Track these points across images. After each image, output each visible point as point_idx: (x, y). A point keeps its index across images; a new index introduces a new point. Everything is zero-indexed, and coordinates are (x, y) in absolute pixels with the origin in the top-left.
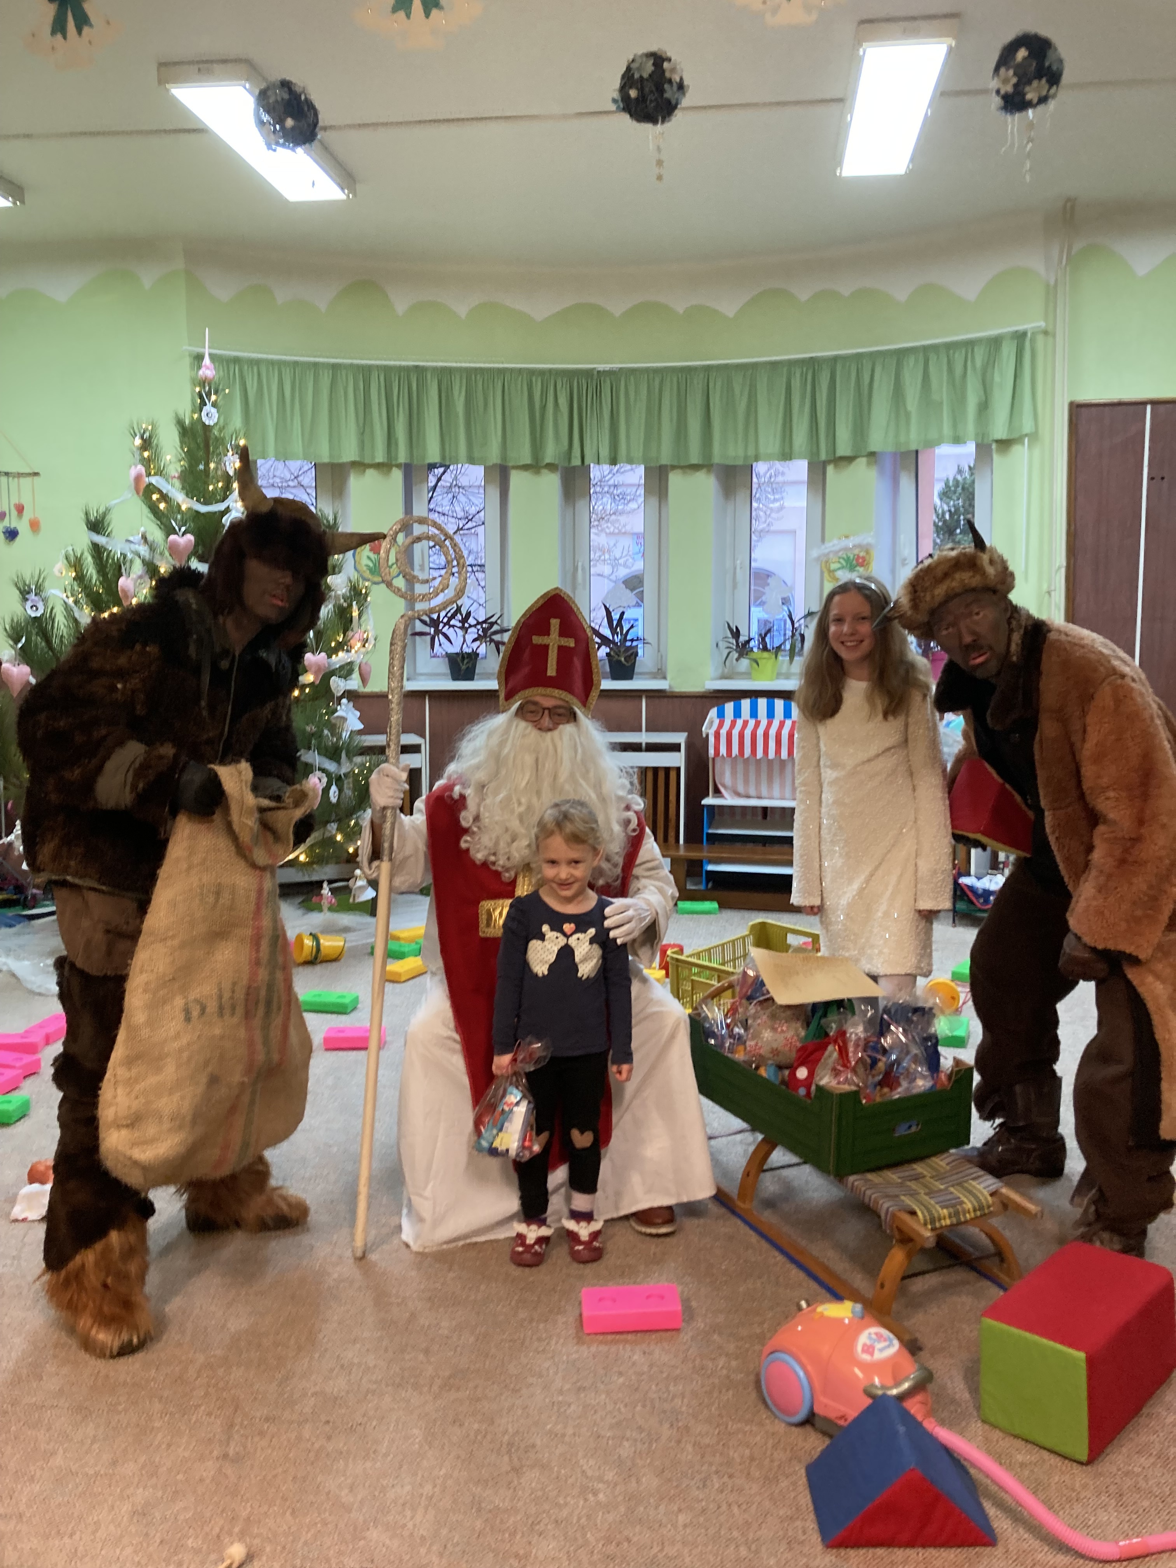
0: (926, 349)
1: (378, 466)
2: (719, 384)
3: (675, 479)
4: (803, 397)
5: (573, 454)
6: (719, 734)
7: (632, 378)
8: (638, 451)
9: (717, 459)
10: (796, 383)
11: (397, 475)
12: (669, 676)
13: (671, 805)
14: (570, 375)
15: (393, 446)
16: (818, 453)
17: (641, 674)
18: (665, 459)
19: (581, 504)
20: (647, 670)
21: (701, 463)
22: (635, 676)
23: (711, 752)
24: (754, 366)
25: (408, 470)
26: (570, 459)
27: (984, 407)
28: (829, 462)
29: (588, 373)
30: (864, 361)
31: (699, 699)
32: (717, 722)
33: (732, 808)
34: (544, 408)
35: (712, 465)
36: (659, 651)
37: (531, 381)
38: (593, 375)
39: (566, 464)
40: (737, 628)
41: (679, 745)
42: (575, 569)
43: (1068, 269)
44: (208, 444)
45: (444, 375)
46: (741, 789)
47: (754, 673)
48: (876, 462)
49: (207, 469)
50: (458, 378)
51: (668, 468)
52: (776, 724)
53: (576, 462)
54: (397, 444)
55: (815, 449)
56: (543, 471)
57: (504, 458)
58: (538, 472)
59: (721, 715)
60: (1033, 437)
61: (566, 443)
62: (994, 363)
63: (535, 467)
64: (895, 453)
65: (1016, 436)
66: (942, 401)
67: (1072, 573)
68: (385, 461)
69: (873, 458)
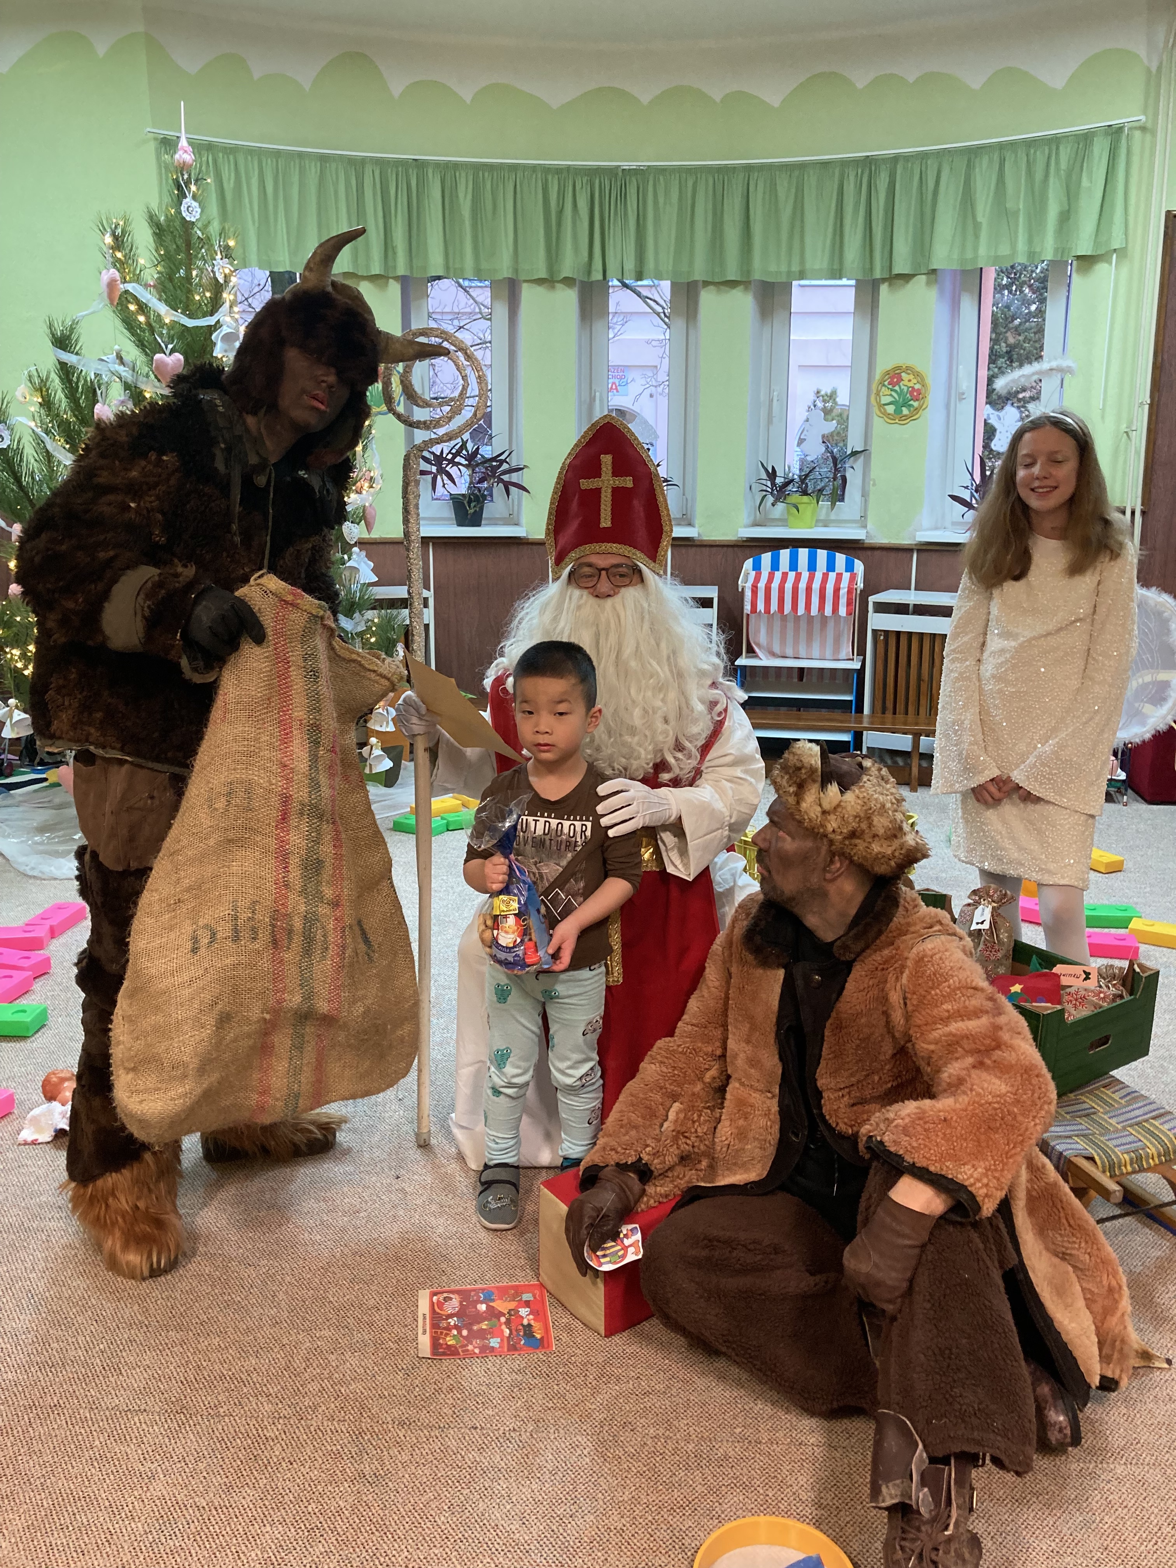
0: (1001, 146)
1: (375, 278)
2: (760, 187)
3: (707, 298)
4: (857, 204)
5: (594, 268)
6: (756, 589)
7: (661, 178)
9: (757, 275)
10: (850, 188)
11: (395, 290)
12: (697, 522)
14: (593, 173)
15: (391, 256)
16: (871, 269)
18: (698, 274)
19: (598, 326)
21: (738, 279)
23: (747, 608)
24: (802, 166)
25: (406, 284)
26: (589, 273)
27: (1066, 217)
28: (884, 280)
29: (612, 172)
30: (930, 161)
31: (730, 549)
32: (753, 574)
33: (766, 669)
35: (750, 282)
37: (547, 180)
38: (617, 174)
39: (586, 280)
40: (773, 468)
41: (712, 599)
42: (592, 400)
43: (1174, 52)
44: (189, 245)
45: (448, 170)
46: (777, 649)
47: (791, 519)
48: (936, 281)
49: (188, 278)
50: (463, 174)
51: (701, 284)
52: (819, 576)
53: (597, 276)
54: (395, 253)
55: (868, 266)
56: (558, 285)
57: (516, 271)
58: (553, 287)
59: (757, 567)
60: (1122, 253)
61: (585, 254)
62: (1082, 167)
63: (549, 281)
64: (956, 270)
65: (1103, 252)
66: (1017, 212)
67: (1154, 412)
68: (382, 273)
69: (933, 277)
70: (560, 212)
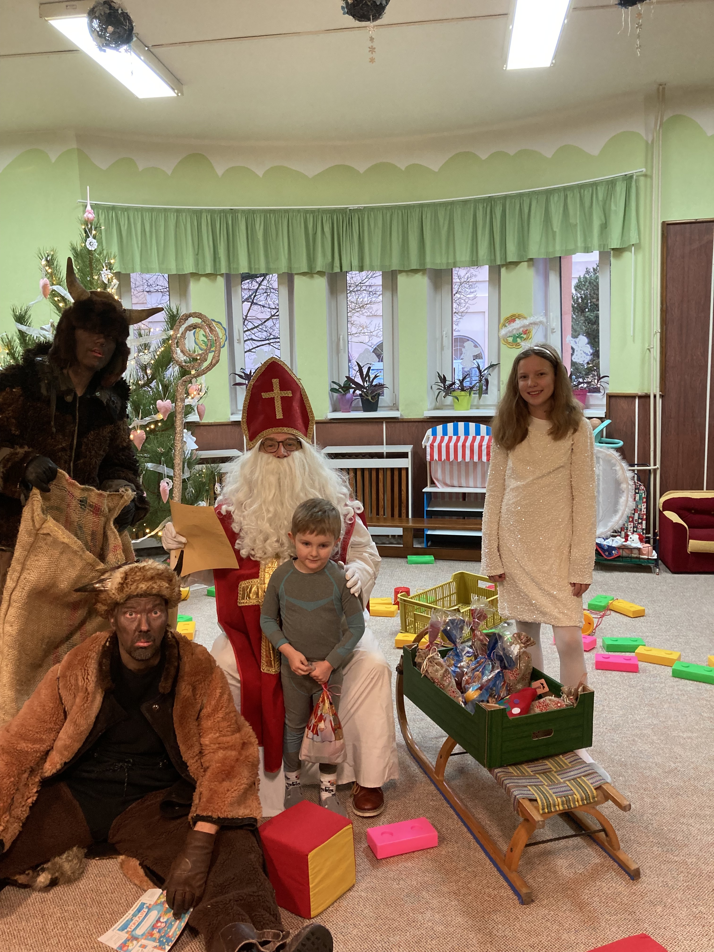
0: (565, 189)
1: (208, 275)
2: (429, 216)
3: (401, 279)
4: (485, 224)
5: (335, 265)
6: (433, 446)
7: (372, 213)
8: (377, 262)
9: (428, 266)
10: (480, 215)
11: (221, 281)
12: (400, 409)
13: (402, 493)
14: (332, 212)
15: (217, 263)
16: (495, 260)
17: (381, 407)
18: (395, 266)
19: (341, 297)
20: (386, 405)
21: (418, 268)
22: (378, 409)
23: (428, 458)
24: (452, 204)
25: (228, 278)
26: (332, 268)
27: (604, 227)
28: (503, 265)
29: (343, 211)
30: (524, 198)
31: (420, 424)
32: (432, 438)
33: (443, 493)
35: (426, 270)
36: (394, 392)
37: (306, 217)
38: (346, 212)
39: (331, 272)
40: (444, 376)
41: (408, 453)
42: (339, 339)
43: (660, 132)
44: (92, 263)
45: (250, 215)
46: (448, 482)
47: (455, 405)
48: (533, 265)
50: (258, 216)
51: (398, 272)
52: (470, 438)
53: (338, 270)
54: (220, 261)
55: (493, 258)
56: (315, 276)
57: (290, 268)
58: (312, 277)
59: (434, 434)
60: (638, 246)
61: (330, 258)
62: (611, 199)
63: (310, 273)
64: (546, 259)
65: (626, 246)
66: (576, 225)
67: (664, 337)
68: (213, 272)
69: (531, 262)
70: (315, 234)
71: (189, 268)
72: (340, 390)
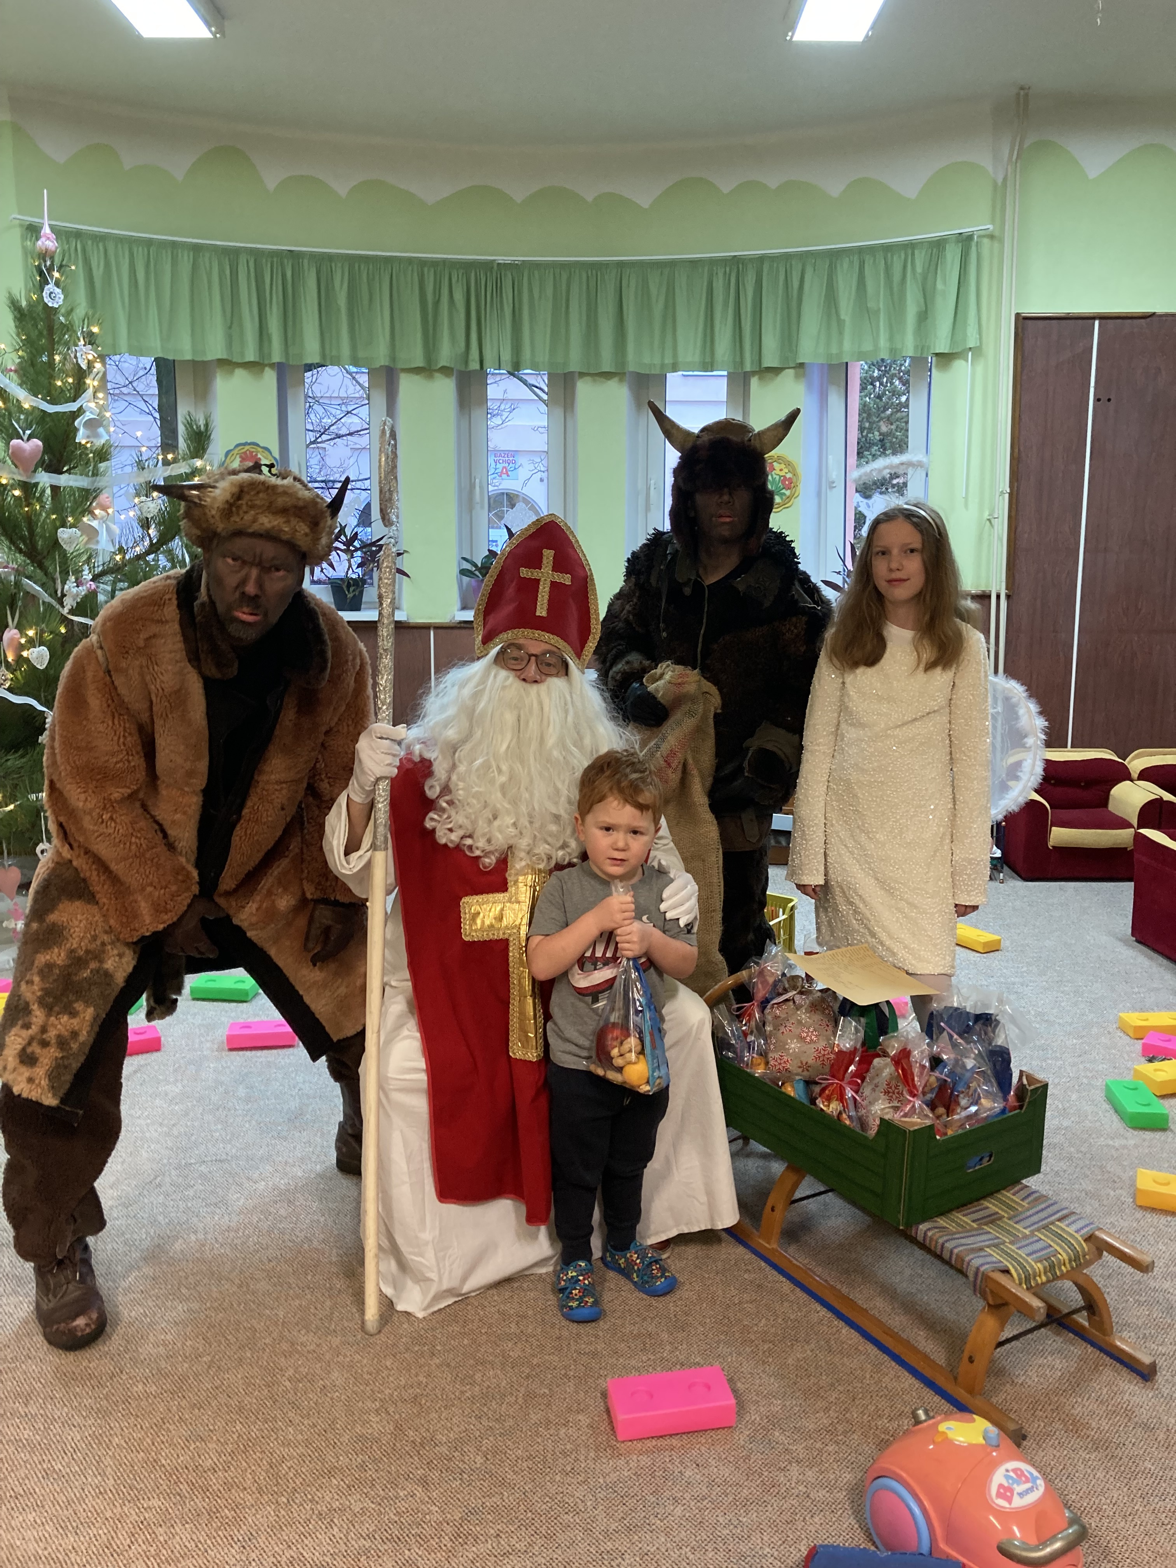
0: (861, 250)
1: (248, 365)
2: (633, 283)
3: (584, 389)
4: (726, 301)
5: (471, 358)
7: (536, 272)
8: (543, 356)
9: (632, 367)
10: (719, 285)
11: (270, 377)
14: (468, 267)
15: (266, 344)
16: (742, 363)
18: (574, 366)
19: (476, 415)
21: (613, 370)
24: (673, 264)
25: (283, 372)
26: (466, 363)
27: (924, 316)
28: (754, 373)
29: (487, 266)
30: (793, 263)
34: (437, 303)
35: (624, 373)
37: (422, 273)
38: (493, 268)
39: (463, 369)
42: (472, 486)
43: (1018, 165)
44: (51, 330)
45: (324, 262)
48: (804, 375)
49: (51, 362)
50: (339, 266)
51: (577, 375)
53: (474, 366)
54: (270, 340)
55: (738, 359)
56: (436, 375)
57: (393, 359)
58: (431, 377)
60: (977, 351)
61: (463, 344)
62: (936, 269)
63: (427, 370)
64: (822, 364)
65: (959, 350)
66: (879, 310)
67: (1014, 501)
68: (257, 360)
69: (801, 370)
71: (215, 350)
72: (477, 573)
